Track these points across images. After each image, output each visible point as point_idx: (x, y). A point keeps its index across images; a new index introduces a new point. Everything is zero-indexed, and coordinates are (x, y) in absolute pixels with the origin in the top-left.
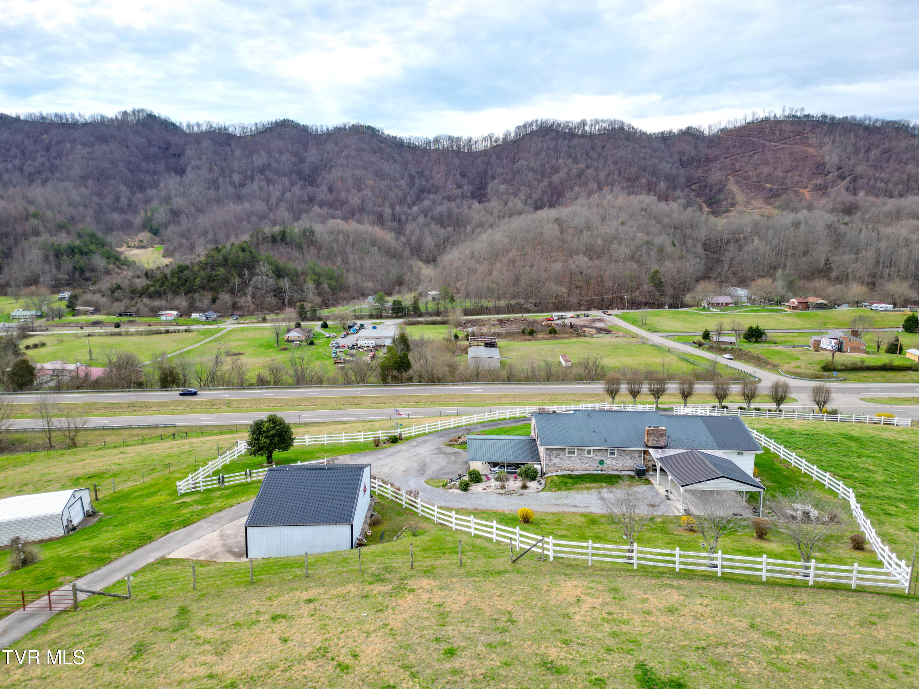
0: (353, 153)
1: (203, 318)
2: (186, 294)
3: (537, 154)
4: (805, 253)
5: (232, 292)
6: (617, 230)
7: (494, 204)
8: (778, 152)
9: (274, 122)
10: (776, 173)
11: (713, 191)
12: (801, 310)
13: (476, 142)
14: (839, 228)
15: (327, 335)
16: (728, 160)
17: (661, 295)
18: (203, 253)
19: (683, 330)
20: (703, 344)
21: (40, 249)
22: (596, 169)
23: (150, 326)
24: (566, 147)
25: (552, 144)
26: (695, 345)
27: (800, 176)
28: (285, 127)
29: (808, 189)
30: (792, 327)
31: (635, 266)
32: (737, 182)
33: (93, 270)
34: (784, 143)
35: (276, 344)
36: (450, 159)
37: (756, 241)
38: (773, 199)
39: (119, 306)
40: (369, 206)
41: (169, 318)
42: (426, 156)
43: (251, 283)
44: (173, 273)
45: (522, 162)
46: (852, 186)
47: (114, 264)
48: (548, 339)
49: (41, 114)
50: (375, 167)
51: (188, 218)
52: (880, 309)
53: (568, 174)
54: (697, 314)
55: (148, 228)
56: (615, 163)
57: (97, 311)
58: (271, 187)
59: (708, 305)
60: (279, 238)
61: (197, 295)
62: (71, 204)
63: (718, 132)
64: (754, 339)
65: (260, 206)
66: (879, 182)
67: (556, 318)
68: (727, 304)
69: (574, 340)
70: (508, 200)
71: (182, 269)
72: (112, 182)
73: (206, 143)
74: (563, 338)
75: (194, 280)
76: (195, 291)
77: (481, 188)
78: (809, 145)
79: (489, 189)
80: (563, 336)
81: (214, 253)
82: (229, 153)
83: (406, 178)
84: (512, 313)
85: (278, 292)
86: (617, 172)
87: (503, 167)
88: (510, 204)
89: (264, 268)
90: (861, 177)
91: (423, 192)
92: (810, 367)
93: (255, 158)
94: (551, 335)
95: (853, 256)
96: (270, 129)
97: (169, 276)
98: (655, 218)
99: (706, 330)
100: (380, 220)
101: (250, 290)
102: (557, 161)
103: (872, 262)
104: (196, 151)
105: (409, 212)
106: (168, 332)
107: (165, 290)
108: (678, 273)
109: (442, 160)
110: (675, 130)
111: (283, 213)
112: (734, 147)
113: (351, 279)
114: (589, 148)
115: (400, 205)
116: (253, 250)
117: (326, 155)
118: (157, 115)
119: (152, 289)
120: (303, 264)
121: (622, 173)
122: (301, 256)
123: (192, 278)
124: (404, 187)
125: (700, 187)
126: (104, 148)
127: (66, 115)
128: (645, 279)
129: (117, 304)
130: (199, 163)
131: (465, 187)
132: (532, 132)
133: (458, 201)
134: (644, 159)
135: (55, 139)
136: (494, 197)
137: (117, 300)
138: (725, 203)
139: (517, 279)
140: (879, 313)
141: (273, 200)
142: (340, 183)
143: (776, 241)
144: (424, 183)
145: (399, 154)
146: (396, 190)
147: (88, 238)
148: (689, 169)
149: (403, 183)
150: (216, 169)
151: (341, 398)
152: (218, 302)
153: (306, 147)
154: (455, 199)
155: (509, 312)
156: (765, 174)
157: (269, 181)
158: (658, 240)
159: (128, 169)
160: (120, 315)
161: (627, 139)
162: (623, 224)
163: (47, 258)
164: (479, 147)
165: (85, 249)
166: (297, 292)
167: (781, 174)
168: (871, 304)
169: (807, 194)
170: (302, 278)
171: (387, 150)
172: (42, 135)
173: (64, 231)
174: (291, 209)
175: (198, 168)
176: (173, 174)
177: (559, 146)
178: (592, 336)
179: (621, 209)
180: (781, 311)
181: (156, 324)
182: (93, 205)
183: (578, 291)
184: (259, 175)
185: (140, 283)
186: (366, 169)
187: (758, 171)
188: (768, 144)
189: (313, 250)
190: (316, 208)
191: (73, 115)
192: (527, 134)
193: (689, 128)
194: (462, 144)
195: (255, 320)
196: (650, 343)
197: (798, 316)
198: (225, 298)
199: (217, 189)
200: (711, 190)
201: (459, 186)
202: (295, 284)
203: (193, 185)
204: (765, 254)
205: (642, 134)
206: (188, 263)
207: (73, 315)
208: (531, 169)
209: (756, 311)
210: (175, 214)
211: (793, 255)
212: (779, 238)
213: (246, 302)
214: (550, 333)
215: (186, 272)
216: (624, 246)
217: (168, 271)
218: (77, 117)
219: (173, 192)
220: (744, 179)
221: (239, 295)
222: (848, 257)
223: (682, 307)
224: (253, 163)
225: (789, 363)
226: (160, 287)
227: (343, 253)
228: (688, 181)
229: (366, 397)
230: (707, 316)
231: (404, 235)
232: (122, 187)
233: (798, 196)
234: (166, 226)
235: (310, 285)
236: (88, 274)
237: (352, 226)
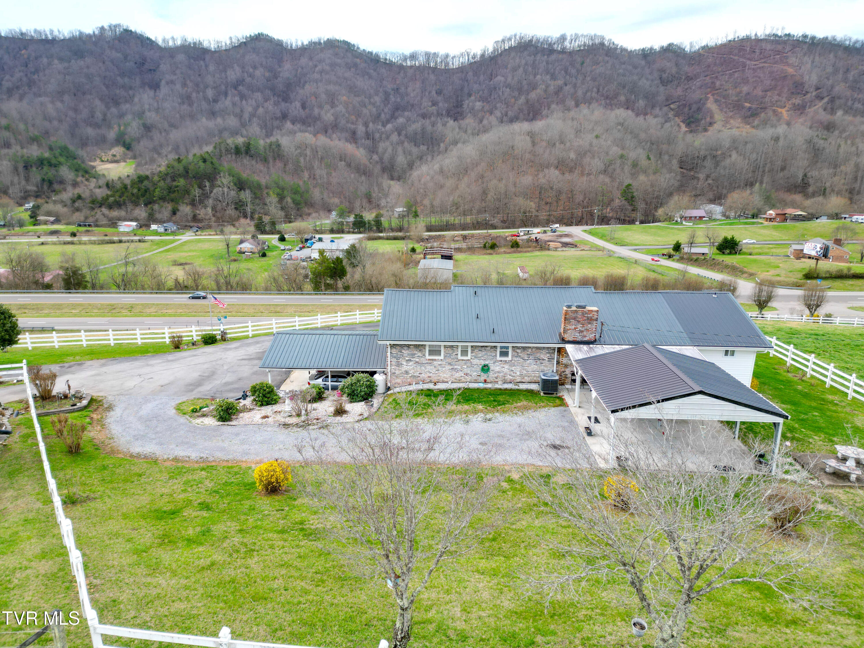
0: (328, 68)
1: (161, 230)
2: (146, 205)
3: (515, 70)
4: (783, 169)
5: (193, 204)
6: (591, 145)
7: (469, 121)
8: (759, 70)
9: (248, 36)
10: (755, 91)
11: (692, 110)
12: (779, 222)
13: (453, 58)
14: (817, 143)
15: (283, 248)
16: (708, 78)
17: (633, 210)
18: (163, 164)
19: (654, 243)
20: (673, 255)
21: (9, 161)
22: (575, 86)
23: (106, 235)
24: (544, 63)
25: (530, 59)
26: (665, 257)
27: (779, 95)
28: (260, 41)
29: (786, 108)
30: (768, 239)
31: (607, 180)
32: (716, 101)
33: (62, 182)
34: (764, 62)
35: (227, 255)
36: (426, 75)
37: (734, 155)
38: (751, 119)
39: (79, 216)
40: (342, 122)
41: (127, 230)
42: (402, 72)
43: (212, 195)
44: (133, 183)
45: (499, 78)
46: (829, 106)
47: (83, 176)
48: (509, 253)
49: (20, 30)
50: (349, 82)
51: (161, 133)
52: (860, 221)
53: (545, 91)
54: (667, 228)
55: (122, 143)
56: (594, 80)
57: (57, 221)
58: (244, 102)
59: (681, 218)
60: (243, 149)
61: (156, 207)
62: (47, 118)
63: (699, 49)
64: (728, 251)
65: (232, 122)
66: (856, 103)
67: (522, 234)
68: (701, 218)
69: (538, 253)
70: (483, 117)
71: (141, 179)
72: (88, 97)
73: (181, 57)
74: (526, 252)
75: (154, 191)
76: (155, 202)
77: (457, 107)
78: (788, 65)
79: (465, 106)
80: (525, 250)
81: (176, 164)
82: (204, 67)
83: (381, 94)
84: (478, 229)
85: (239, 205)
86: (595, 90)
87: (480, 84)
88: (485, 122)
89: (225, 180)
90: (839, 98)
91: (397, 108)
92: (791, 274)
93: (228, 73)
94: (513, 249)
95: (831, 171)
96: (245, 43)
97: (129, 187)
98: (631, 133)
99: (678, 242)
100: (353, 137)
101: (211, 202)
102: (535, 77)
103: (851, 177)
104: (171, 65)
105: (383, 130)
106: (120, 241)
107: (124, 200)
108: (652, 186)
109: (418, 77)
110: (657, 47)
111: (255, 129)
112: (715, 64)
113: (316, 194)
114: (568, 64)
115: (374, 123)
116: (215, 160)
117: (300, 70)
118: (133, 30)
119: (111, 199)
120: (267, 177)
121: (601, 90)
122: (266, 169)
123: (152, 189)
124: (378, 104)
125: (679, 107)
126: (81, 63)
127: (44, 31)
128: (617, 194)
129: (77, 214)
130: (174, 78)
131: (441, 104)
132: (511, 48)
133: (433, 119)
134: (624, 75)
135: (33, 54)
136: (469, 115)
137: (78, 210)
138: (703, 122)
139: (485, 193)
140: (859, 225)
141: (246, 116)
142: (313, 98)
143: (754, 156)
144: (399, 100)
145: (375, 70)
146: (370, 107)
147: (59, 151)
148: (669, 87)
149: (377, 99)
150: (190, 84)
151: (262, 305)
152: (178, 214)
153: (280, 61)
154: (430, 118)
155: (475, 229)
156: (744, 92)
157: (243, 97)
158: (632, 155)
159: (104, 84)
160: (80, 225)
161: (606, 55)
162: (597, 137)
163: (17, 171)
164: (456, 64)
165: (54, 161)
166: (259, 205)
167: (760, 93)
168: (851, 216)
169: (784, 113)
170: (265, 192)
171: (363, 65)
172: (20, 50)
173: (35, 143)
174: (264, 126)
175: (172, 82)
176: (147, 88)
177: (537, 62)
178: (556, 249)
179: (596, 123)
180: (758, 223)
181: (113, 234)
182: (68, 119)
183: (547, 208)
184: (233, 90)
185: (101, 193)
186: (340, 85)
187: (738, 90)
188: (748, 62)
189: (279, 164)
190: (288, 125)
191: (52, 31)
192: (505, 50)
193: (670, 45)
194: (439, 60)
195: (214, 233)
196: (617, 255)
197: (775, 228)
198: (185, 209)
199: (191, 105)
200: (690, 109)
201: (434, 104)
202: (256, 198)
203: (167, 100)
204: (742, 169)
205: (623, 50)
206: (148, 173)
207: (34, 225)
208: (509, 86)
209: (731, 224)
210: (148, 128)
211: (771, 171)
212: (758, 154)
213: (206, 214)
214: (512, 247)
215: (146, 183)
216: (597, 160)
217: (128, 182)
218: (56, 33)
219: (147, 107)
220: (724, 98)
221: (200, 207)
222: (826, 172)
223: (653, 222)
224: (226, 77)
225: (768, 271)
226: (120, 197)
227: (311, 169)
228: (667, 100)
229: (290, 305)
230: (679, 229)
231: (377, 153)
232: (98, 102)
233: (777, 115)
234: (138, 140)
235: (272, 199)
236: (56, 186)
237: (322, 140)
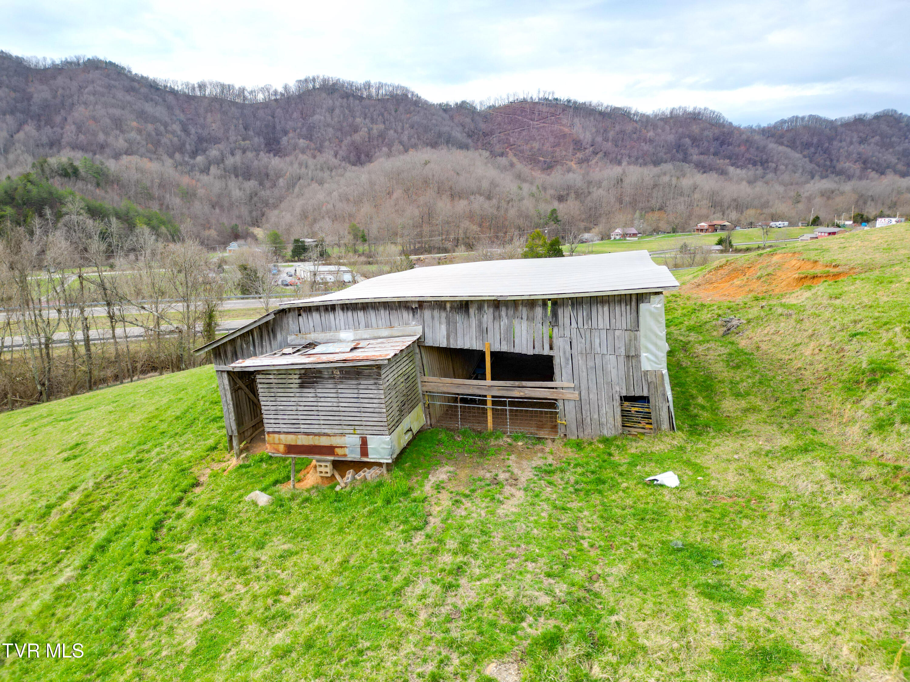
0: (100, 89)
3: (331, 110)
8: (541, 129)
10: (544, 147)
12: (711, 232)
16: (502, 135)
25: (344, 102)
27: (565, 150)
29: (574, 162)
32: (515, 155)
34: (544, 123)
38: (549, 170)
40: (141, 150)
53: (369, 134)
56: (412, 127)
63: (487, 108)
70: (314, 154)
79: (284, 143)
83: (177, 123)
86: (416, 136)
87: (294, 121)
90: (609, 153)
91: (203, 141)
102: (354, 119)
105: (193, 162)
112: (505, 123)
114: (382, 110)
121: (421, 137)
124: (179, 133)
131: (256, 139)
132: (315, 88)
142: (91, 123)
145: (160, 97)
146: (170, 136)
153: (27, 82)
156: (536, 148)
164: (257, 99)
167: (549, 149)
169: (574, 167)
171: (143, 91)
177: (351, 105)
180: (693, 234)
187: (529, 146)
188: (531, 122)
192: (311, 90)
193: (463, 102)
201: (244, 137)
208: (329, 126)
220: (520, 153)
